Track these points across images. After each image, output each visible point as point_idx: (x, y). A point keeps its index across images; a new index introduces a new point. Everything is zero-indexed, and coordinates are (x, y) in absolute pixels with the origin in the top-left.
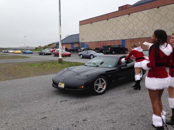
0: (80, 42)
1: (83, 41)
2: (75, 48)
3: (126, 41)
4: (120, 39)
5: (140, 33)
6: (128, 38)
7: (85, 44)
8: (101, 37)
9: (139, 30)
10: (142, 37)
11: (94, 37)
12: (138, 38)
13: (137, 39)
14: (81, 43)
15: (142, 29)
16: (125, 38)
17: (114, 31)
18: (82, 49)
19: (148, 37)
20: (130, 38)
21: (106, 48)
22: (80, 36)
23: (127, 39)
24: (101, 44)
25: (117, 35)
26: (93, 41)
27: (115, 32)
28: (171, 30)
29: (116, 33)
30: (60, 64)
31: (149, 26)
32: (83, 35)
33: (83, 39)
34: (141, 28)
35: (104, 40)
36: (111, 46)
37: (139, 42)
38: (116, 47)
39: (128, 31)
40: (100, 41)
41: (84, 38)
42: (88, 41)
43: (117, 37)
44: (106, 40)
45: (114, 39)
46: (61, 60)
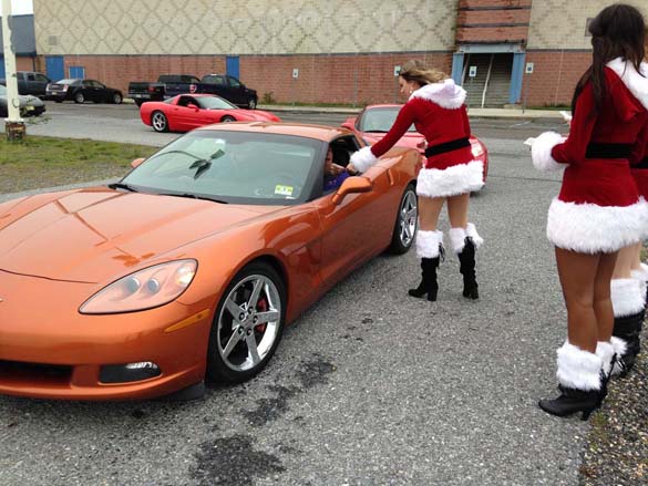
0: (38, 53)
1: (56, 51)
2: (25, 77)
3: (240, 62)
4: (219, 52)
5: (291, 36)
6: (250, 52)
7: (66, 62)
8: (140, 39)
9: (287, 23)
10: (298, 52)
11: (108, 33)
12: (284, 52)
13: (282, 55)
14: (48, 57)
15: (298, 19)
16: (236, 51)
17: (195, 18)
18: (62, 86)
19: (320, 52)
20: (256, 50)
21: (178, 83)
22: (37, 26)
23: (246, 52)
24: (138, 66)
25: (204, 32)
26: (102, 50)
27: (199, 21)
28: (390, 33)
29: (199, 27)
30: (20, 149)
31: (320, 12)
32: (51, 21)
33: (53, 41)
34: (296, 16)
35: (153, 50)
36: (195, 78)
37: (296, 71)
38: (214, 82)
39: (249, 21)
40: (134, 56)
41: (57, 34)
42: (78, 51)
43: (205, 42)
44: (162, 53)
45: (196, 50)
46: (20, 129)
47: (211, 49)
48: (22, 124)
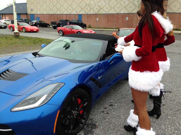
0: (28, 13)
1: (33, 13)
2: (24, 20)
3: (82, 16)
4: (76, 13)
5: (97, 9)
6: (85, 13)
7: (35, 16)
8: (55, 10)
9: (96, 5)
10: (98, 13)
11: (46, 8)
12: (94, 13)
13: (94, 14)
14: (30, 14)
15: (99, 4)
16: (81, 13)
17: (70, 4)
18: (33, 22)
19: (104, 13)
20: (87, 13)
21: (64, 22)
22: (28, 6)
23: (84, 13)
24: (54, 17)
25: (72, 8)
26: (45, 13)
27: (71, 5)
28: (125, 8)
29: (71, 6)
30: (17, 40)
31: (105, 2)
32: (31, 5)
33: (32, 10)
34: (98, 3)
35: (59, 13)
36: (68, 20)
37: (97, 19)
38: (74, 22)
39: (85, 5)
40: (53, 14)
41: (33, 8)
42: (38, 13)
43: (73, 10)
44: (61, 14)
45: (70, 13)
46: (18, 34)
47: (74, 13)
48: (18, 33)
